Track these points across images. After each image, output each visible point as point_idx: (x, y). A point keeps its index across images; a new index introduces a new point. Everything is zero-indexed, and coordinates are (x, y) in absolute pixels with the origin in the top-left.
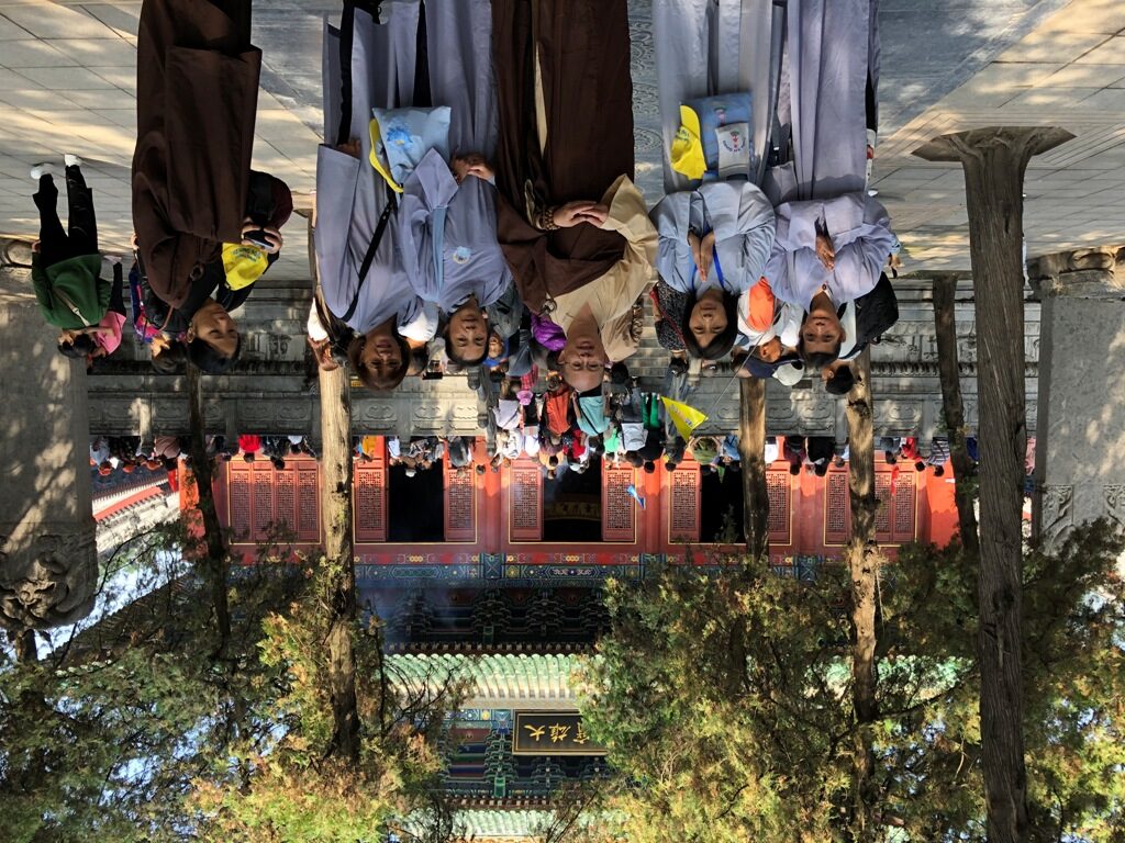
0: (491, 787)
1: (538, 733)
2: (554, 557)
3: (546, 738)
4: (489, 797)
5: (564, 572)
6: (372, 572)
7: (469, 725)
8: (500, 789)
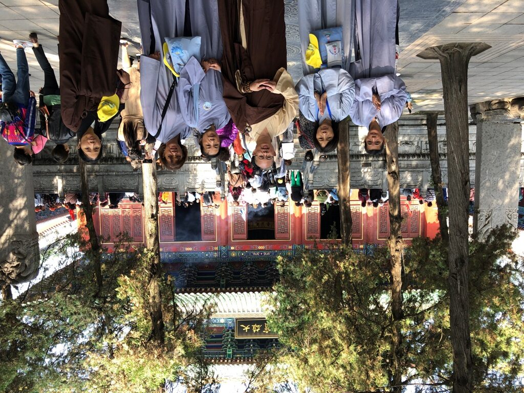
0: (225, 354)
1: (247, 328)
2: (253, 247)
3: (250, 331)
4: (224, 358)
5: (258, 254)
6: (168, 256)
7: (215, 325)
8: (229, 355)
